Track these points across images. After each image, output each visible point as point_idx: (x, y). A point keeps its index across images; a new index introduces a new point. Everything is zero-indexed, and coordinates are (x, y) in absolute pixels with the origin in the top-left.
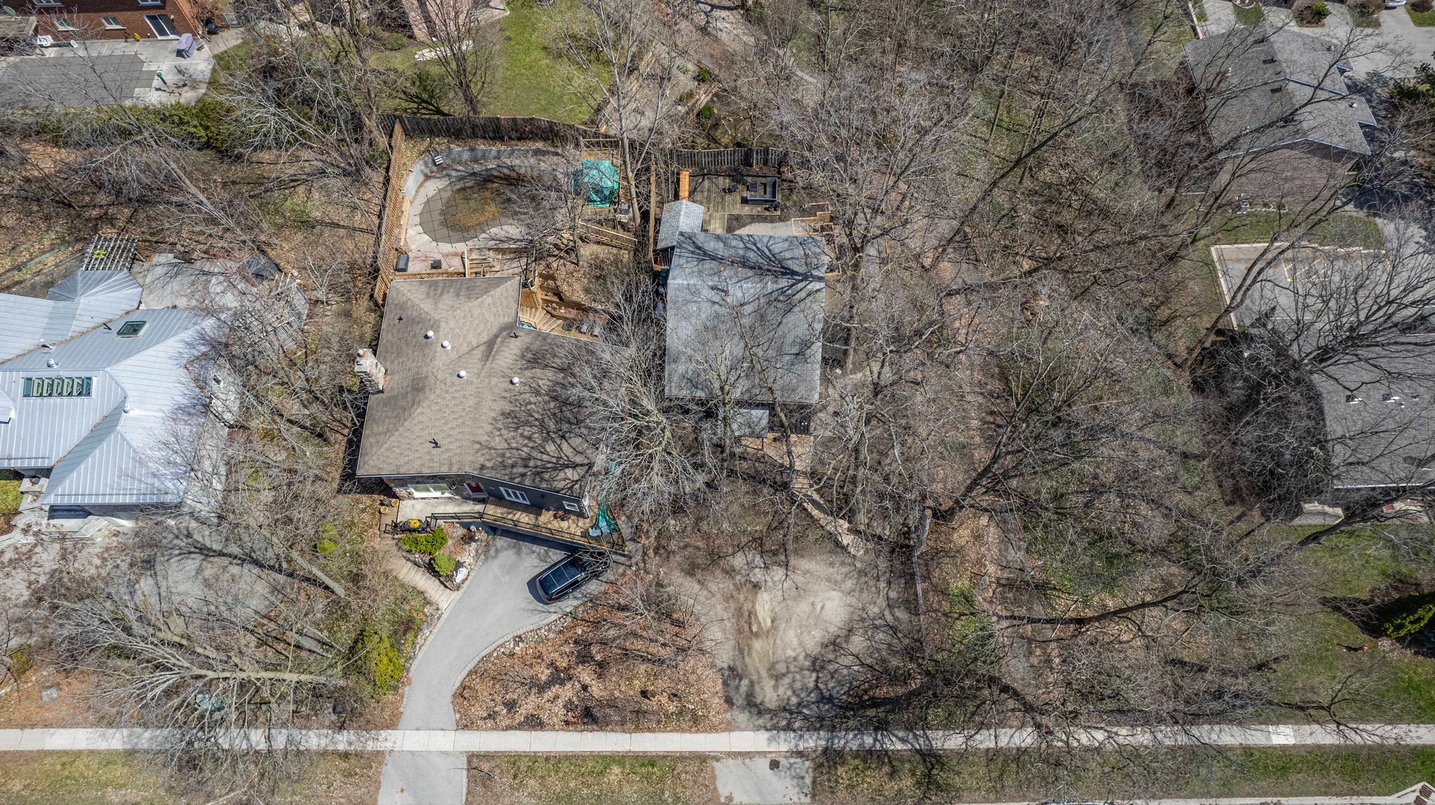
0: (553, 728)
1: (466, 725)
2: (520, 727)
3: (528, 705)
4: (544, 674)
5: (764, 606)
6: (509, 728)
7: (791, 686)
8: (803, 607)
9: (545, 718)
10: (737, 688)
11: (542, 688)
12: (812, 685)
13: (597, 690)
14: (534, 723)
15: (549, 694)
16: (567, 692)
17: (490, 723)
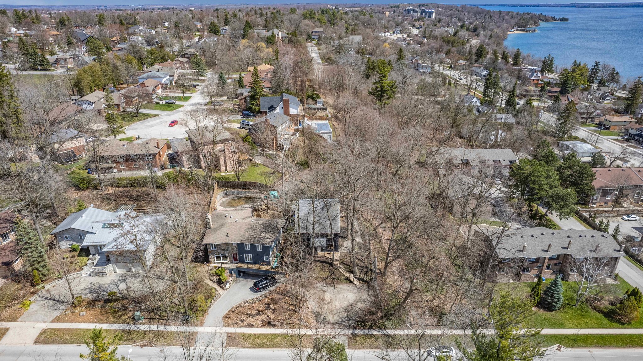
0: (257, 327)
1: (228, 326)
2: (245, 326)
3: (249, 320)
4: (254, 312)
5: (327, 296)
6: (241, 327)
7: (339, 316)
8: (340, 296)
9: (254, 324)
10: (320, 318)
11: (253, 316)
12: (345, 316)
13: (272, 317)
14: (250, 325)
15: (255, 318)
16: (262, 317)
17: (235, 325)
